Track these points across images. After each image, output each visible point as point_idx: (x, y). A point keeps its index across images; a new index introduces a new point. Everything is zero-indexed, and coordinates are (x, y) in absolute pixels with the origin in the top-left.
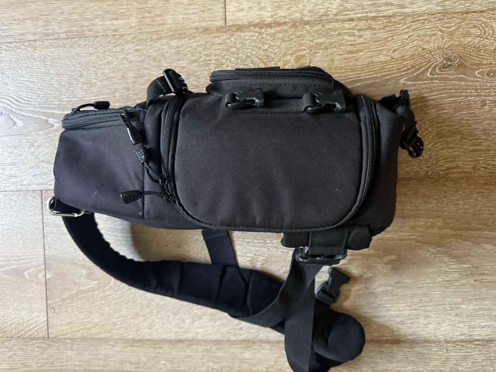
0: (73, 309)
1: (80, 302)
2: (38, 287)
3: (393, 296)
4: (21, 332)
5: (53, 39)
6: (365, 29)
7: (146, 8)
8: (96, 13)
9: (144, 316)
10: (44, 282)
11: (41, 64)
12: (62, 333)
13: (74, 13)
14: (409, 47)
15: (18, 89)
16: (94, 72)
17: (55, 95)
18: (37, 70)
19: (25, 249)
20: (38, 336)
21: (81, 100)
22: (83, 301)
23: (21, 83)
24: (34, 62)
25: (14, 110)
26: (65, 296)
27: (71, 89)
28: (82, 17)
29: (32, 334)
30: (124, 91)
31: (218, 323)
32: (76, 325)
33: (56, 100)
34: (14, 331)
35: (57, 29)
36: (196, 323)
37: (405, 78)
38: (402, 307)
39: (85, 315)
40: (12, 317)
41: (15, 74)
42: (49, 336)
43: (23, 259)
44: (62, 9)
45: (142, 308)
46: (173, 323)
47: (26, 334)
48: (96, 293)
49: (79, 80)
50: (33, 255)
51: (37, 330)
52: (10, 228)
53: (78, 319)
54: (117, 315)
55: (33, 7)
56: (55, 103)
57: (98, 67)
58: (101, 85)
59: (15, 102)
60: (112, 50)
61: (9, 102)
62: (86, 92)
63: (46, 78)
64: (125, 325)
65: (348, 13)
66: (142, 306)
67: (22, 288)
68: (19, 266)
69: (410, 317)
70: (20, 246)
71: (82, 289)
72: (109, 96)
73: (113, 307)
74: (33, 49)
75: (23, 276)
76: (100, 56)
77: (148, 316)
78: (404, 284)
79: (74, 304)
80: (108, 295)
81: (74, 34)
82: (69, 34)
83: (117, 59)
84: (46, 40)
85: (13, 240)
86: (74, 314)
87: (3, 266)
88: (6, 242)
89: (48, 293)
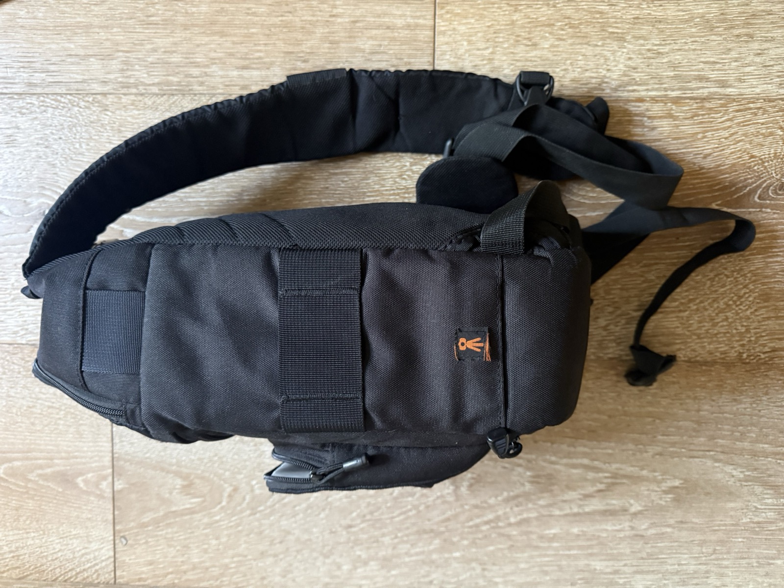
0: (158, 540)
1: (170, 530)
2: (100, 503)
3: (671, 542)
4: (70, 573)
5: (136, 94)
6: (660, 117)
7: (298, 52)
8: (213, 55)
9: (275, 556)
10: (111, 495)
11: (114, 136)
12: (138, 577)
13: (174, 52)
14: (729, 151)
19: (80, 441)
20: (99, 580)
21: (181, 200)
22: (175, 529)
24: (102, 130)
26: (146, 520)
28: (188, 60)
29: (88, 577)
31: (393, 572)
32: (161, 566)
34: (58, 570)
35: (143, 78)
36: (359, 570)
37: (719, 202)
38: (685, 559)
39: (178, 551)
40: (54, 549)
41: (69, 149)
42: (117, 581)
43: (76, 457)
44: (153, 43)
45: (272, 543)
46: (321, 569)
47: (79, 576)
48: (197, 516)
50: (92, 452)
51: (96, 571)
52: (54, 405)
53: (166, 557)
54: (231, 552)
55: (103, 36)
64: (242, 569)
65: (635, 87)
66: (273, 540)
67: (73, 503)
68: (68, 468)
69: (696, 576)
70: (71, 436)
71: (174, 509)
73: (224, 540)
74: (100, 109)
75: (76, 484)
77: (281, 556)
78: (690, 525)
79: (160, 533)
80: (217, 522)
81: (174, 88)
82: (165, 88)
84: (125, 94)
85: (59, 425)
86: (159, 548)
87: (41, 467)
88: (46, 428)
89: (116, 513)
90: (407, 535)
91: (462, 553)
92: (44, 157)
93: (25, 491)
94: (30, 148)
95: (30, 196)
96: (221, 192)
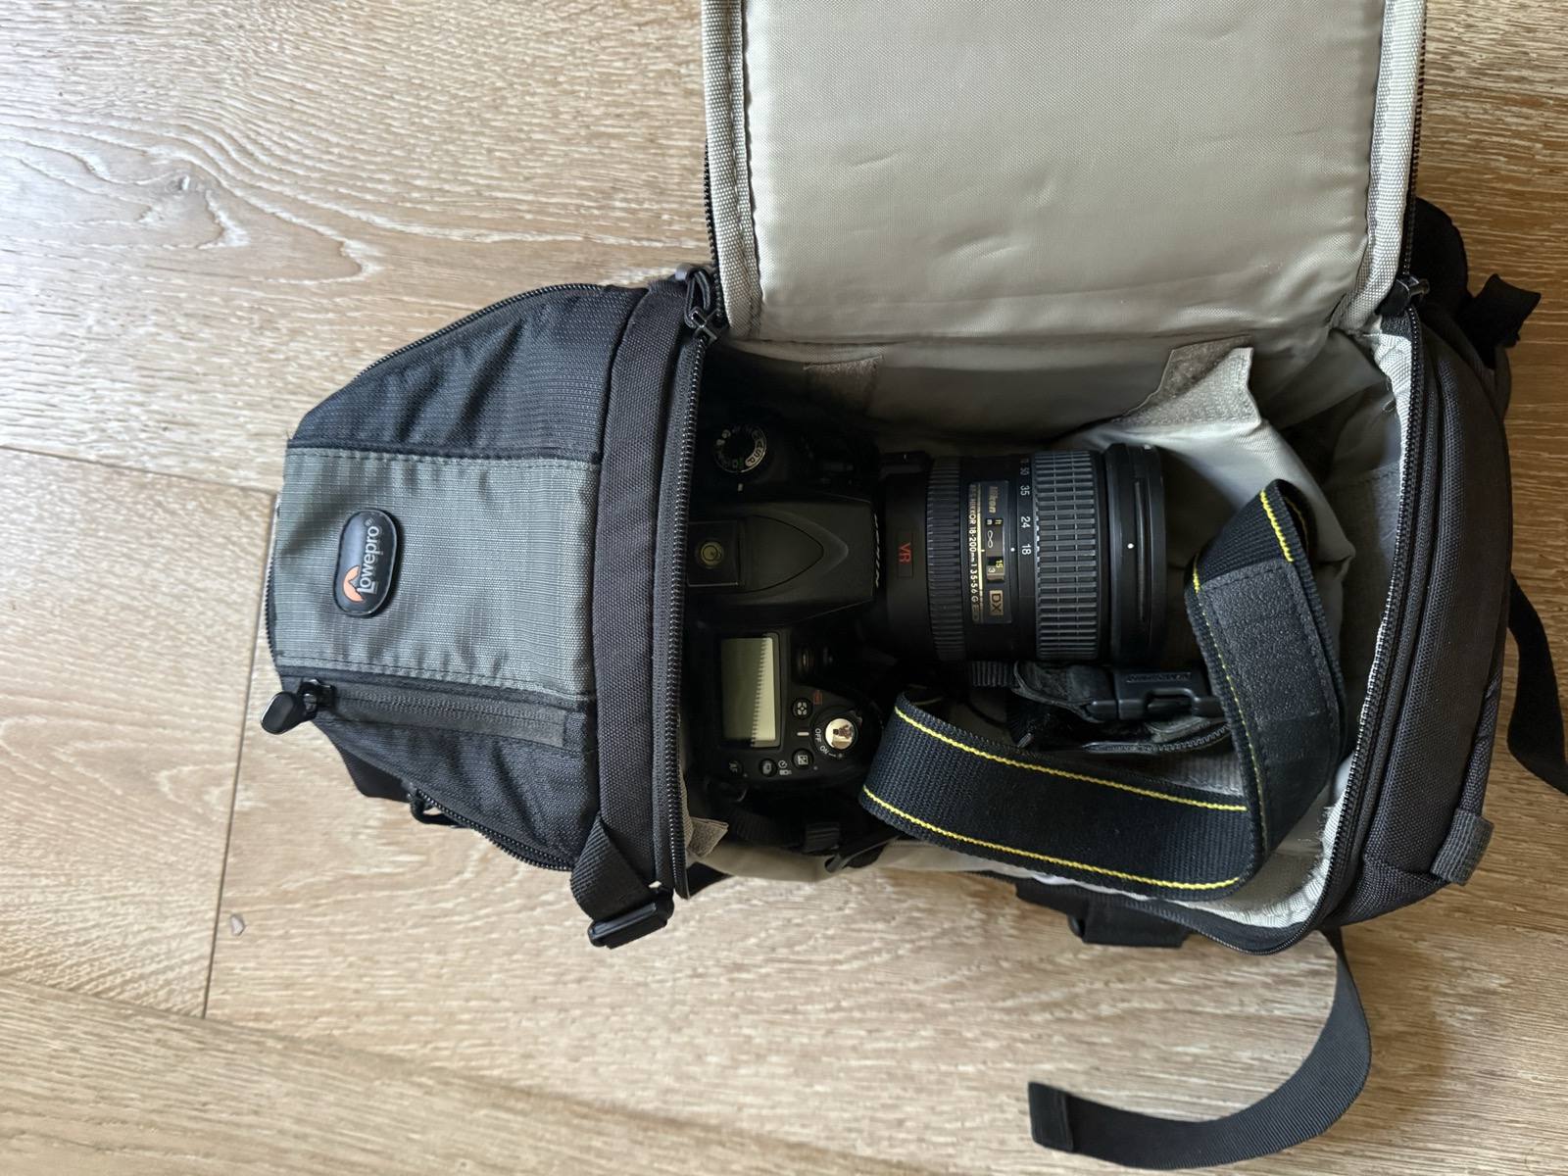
0: (311, 935)
1: (340, 917)
2: (200, 833)
4: (110, 978)
9: (563, 1009)
10: (225, 821)
11: (355, 36)
12: (254, 1010)
15: (254, 111)
16: (546, 102)
17: (388, 159)
18: (339, 54)
19: (178, 692)
20: (169, 1005)
21: (480, 194)
22: (352, 918)
23: (270, 91)
24: (332, 20)
25: (225, 184)
26: (291, 887)
27: (451, 147)
29: (146, 994)
30: (645, 193)
31: (819, 1088)
32: (310, 993)
33: (387, 178)
34: (86, 968)
36: (743, 1071)
39: (351, 965)
40: (85, 920)
41: (256, 52)
42: (208, 1012)
43: (164, 725)
45: (559, 980)
46: (659, 1056)
47: (129, 987)
48: (405, 895)
49: (485, 123)
50: (200, 718)
51: (168, 983)
52: (136, 603)
53: (323, 976)
54: (466, 987)
56: (380, 187)
57: (566, 86)
58: (566, 155)
59: (234, 155)
60: (629, 37)
61: (211, 152)
62: (503, 168)
63: (366, 88)
64: (484, 1027)
65: (1525, 73)
66: (562, 974)
67: (141, 825)
68: (144, 745)
70: (160, 676)
71: (357, 871)
72: (586, 203)
73: (455, 956)
75: (156, 783)
76: (582, 49)
77: (576, 1013)
79: (318, 920)
80: (446, 913)
83: (644, 72)
85: (137, 648)
86: (310, 953)
87: (85, 736)
88: (111, 652)
89: (230, 860)
90: (861, 1008)
91: (982, 1067)
92: (199, 62)
93: (43, 782)
94: (173, 40)
95: (158, 141)
96: (568, 186)
